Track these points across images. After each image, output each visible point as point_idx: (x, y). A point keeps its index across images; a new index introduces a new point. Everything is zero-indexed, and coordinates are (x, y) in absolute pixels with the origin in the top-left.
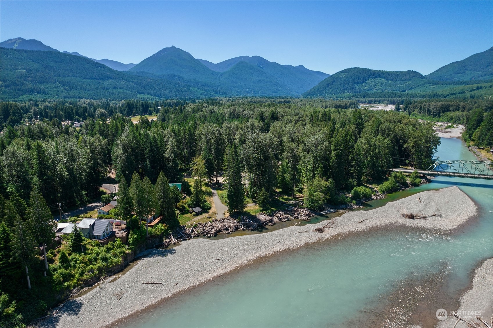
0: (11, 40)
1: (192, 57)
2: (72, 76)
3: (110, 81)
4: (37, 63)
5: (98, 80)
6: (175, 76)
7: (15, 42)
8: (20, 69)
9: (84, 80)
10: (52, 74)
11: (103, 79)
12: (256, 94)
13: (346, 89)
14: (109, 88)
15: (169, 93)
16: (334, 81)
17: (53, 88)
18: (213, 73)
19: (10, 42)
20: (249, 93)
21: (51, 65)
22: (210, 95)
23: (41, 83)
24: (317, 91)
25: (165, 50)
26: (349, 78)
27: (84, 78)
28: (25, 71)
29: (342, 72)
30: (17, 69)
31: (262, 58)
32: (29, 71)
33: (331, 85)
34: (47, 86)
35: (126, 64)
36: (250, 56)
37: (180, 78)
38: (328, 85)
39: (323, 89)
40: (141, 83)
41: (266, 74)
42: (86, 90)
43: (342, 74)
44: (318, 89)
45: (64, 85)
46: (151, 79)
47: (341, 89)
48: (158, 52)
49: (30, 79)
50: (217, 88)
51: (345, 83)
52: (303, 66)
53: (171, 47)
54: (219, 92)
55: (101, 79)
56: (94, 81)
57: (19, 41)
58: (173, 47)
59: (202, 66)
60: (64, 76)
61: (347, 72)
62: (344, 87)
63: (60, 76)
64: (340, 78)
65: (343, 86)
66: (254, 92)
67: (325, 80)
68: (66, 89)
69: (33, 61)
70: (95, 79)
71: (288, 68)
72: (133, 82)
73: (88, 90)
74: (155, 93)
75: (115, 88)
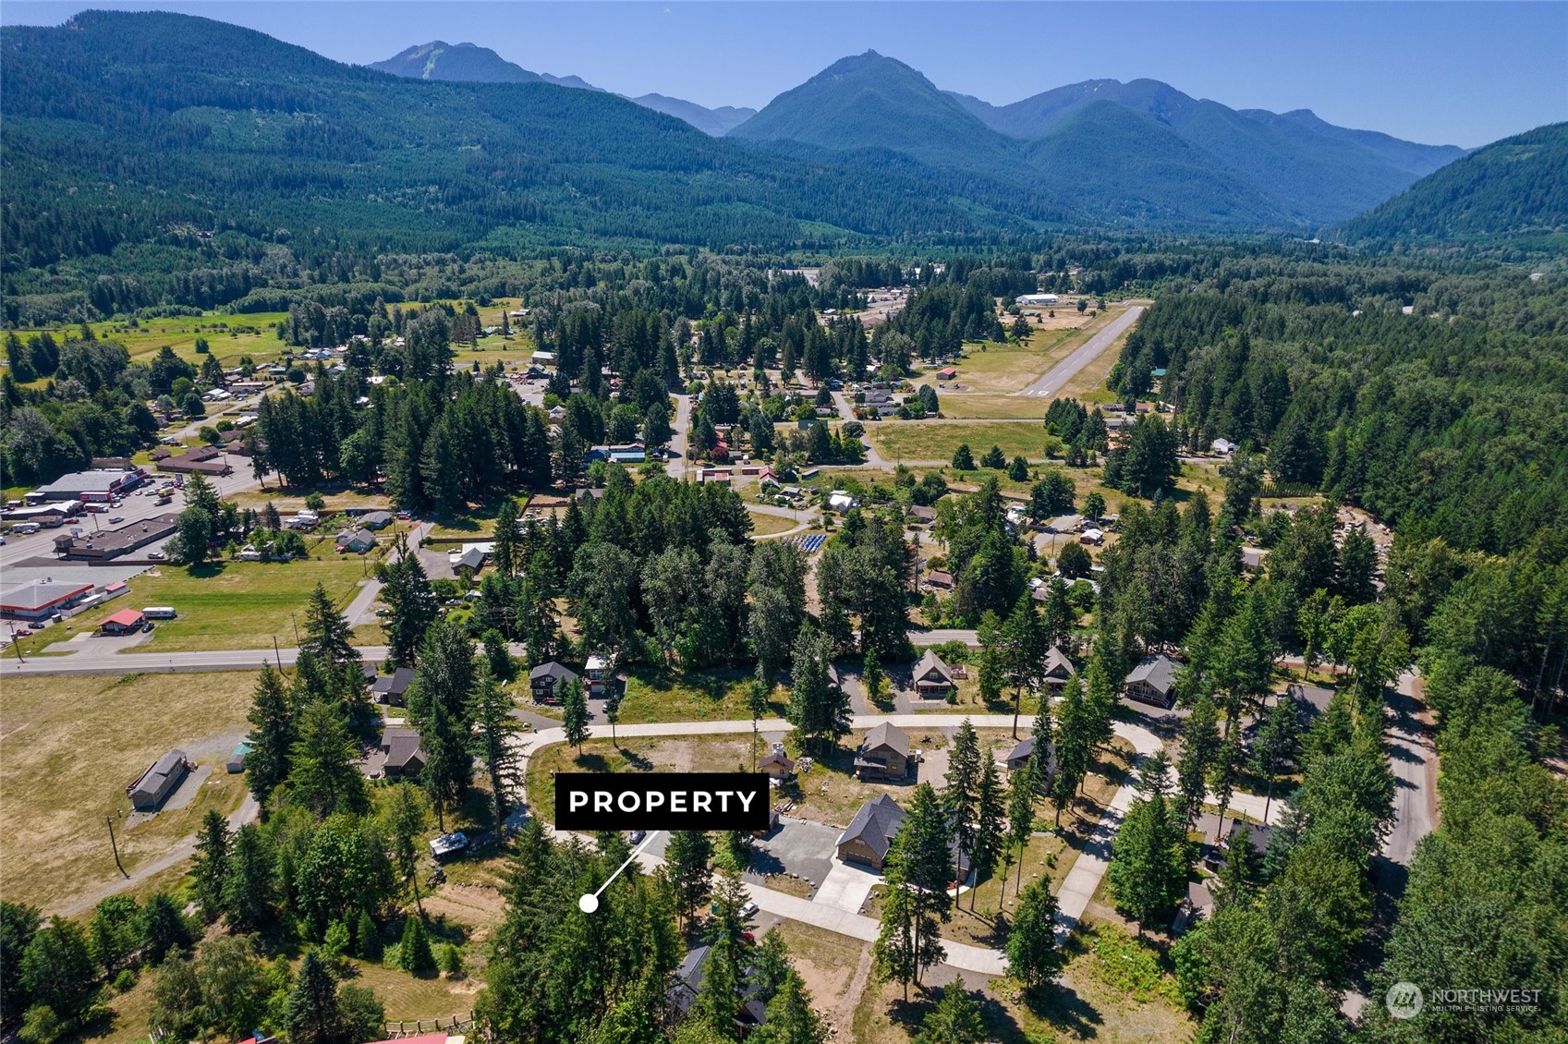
0: (414, 49)
1: (930, 87)
2: (599, 162)
3: (705, 176)
4: (505, 121)
5: (671, 171)
6: (890, 155)
7: (426, 57)
8: (466, 144)
9: (636, 174)
10: (549, 156)
11: (686, 170)
12: (1155, 217)
13: (1533, 211)
14: (707, 202)
15: (889, 215)
16: (1482, 178)
17: (561, 201)
18: (1005, 141)
19: (413, 56)
20: (1132, 215)
21: (542, 127)
22: (1016, 223)
23: (526, 187)
24: (1408, 216)
25: (843, 65)
26: (1552, 166)
27: (633, 167)
28: (479, 147)
29: (1516, 140)
30: (459, 144)
31: (1167, 86)
32: (490, 147)
33: (1467, 193)
34: (544, 195)
35: (712, 107)
36: (1124, 80)
37: (906, 160)
38: (1455, 194)
39: (1434, 207)
40: (801, 182)
41: (1186, 146)
42: (648, 209)
43: (1518, 148)
44: (1412, 210)
45: (586, 191)
46: (825, 170)
47: (1515, 211)
48: (824, 73)
49: (499, 174)
50: (1029, 197)
51: (1532, 186)
52: (1308, 112)
53: (864, 55)
54: (1043, 213)
55: (680, 168)
56: (661, 173)
57: (437, 52)
58: (871, 55)
59: (967, 118)
60: (579, 161)
61: (1539, 142)
62: (1526, 201)
63: (567, 161)
64: (1509, 165)
65: (1522, 199)
66: (1149, 210)
67: (1438, 172)
68: (594, 205)
69: (493, 116)
70: (662, 168)
71: (1256, 120)
72: (774, 178)
73: (656, 209)
74: (845, 217)
75: (728, 199)
